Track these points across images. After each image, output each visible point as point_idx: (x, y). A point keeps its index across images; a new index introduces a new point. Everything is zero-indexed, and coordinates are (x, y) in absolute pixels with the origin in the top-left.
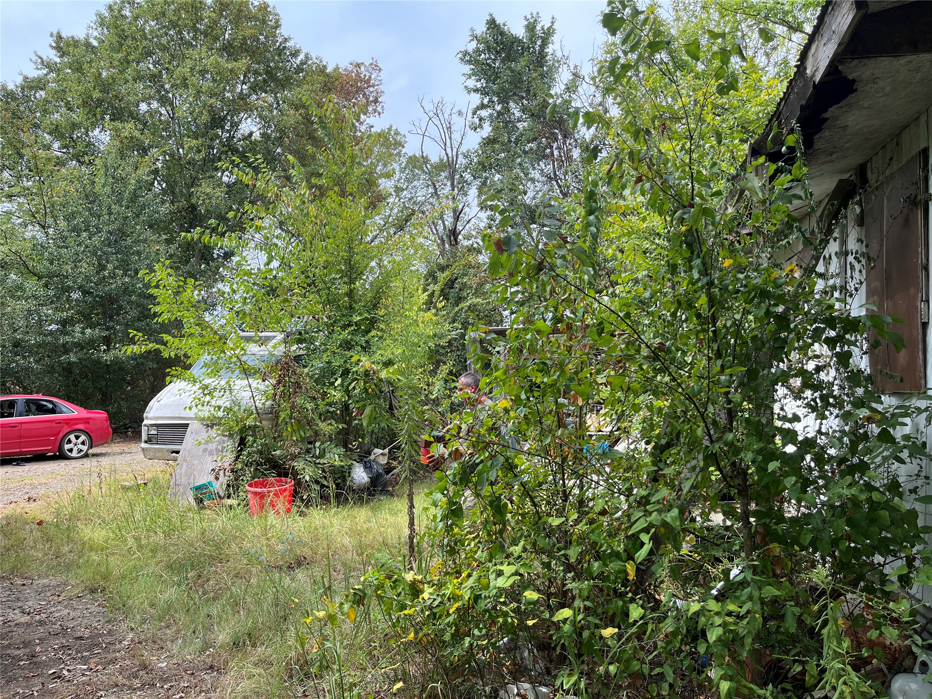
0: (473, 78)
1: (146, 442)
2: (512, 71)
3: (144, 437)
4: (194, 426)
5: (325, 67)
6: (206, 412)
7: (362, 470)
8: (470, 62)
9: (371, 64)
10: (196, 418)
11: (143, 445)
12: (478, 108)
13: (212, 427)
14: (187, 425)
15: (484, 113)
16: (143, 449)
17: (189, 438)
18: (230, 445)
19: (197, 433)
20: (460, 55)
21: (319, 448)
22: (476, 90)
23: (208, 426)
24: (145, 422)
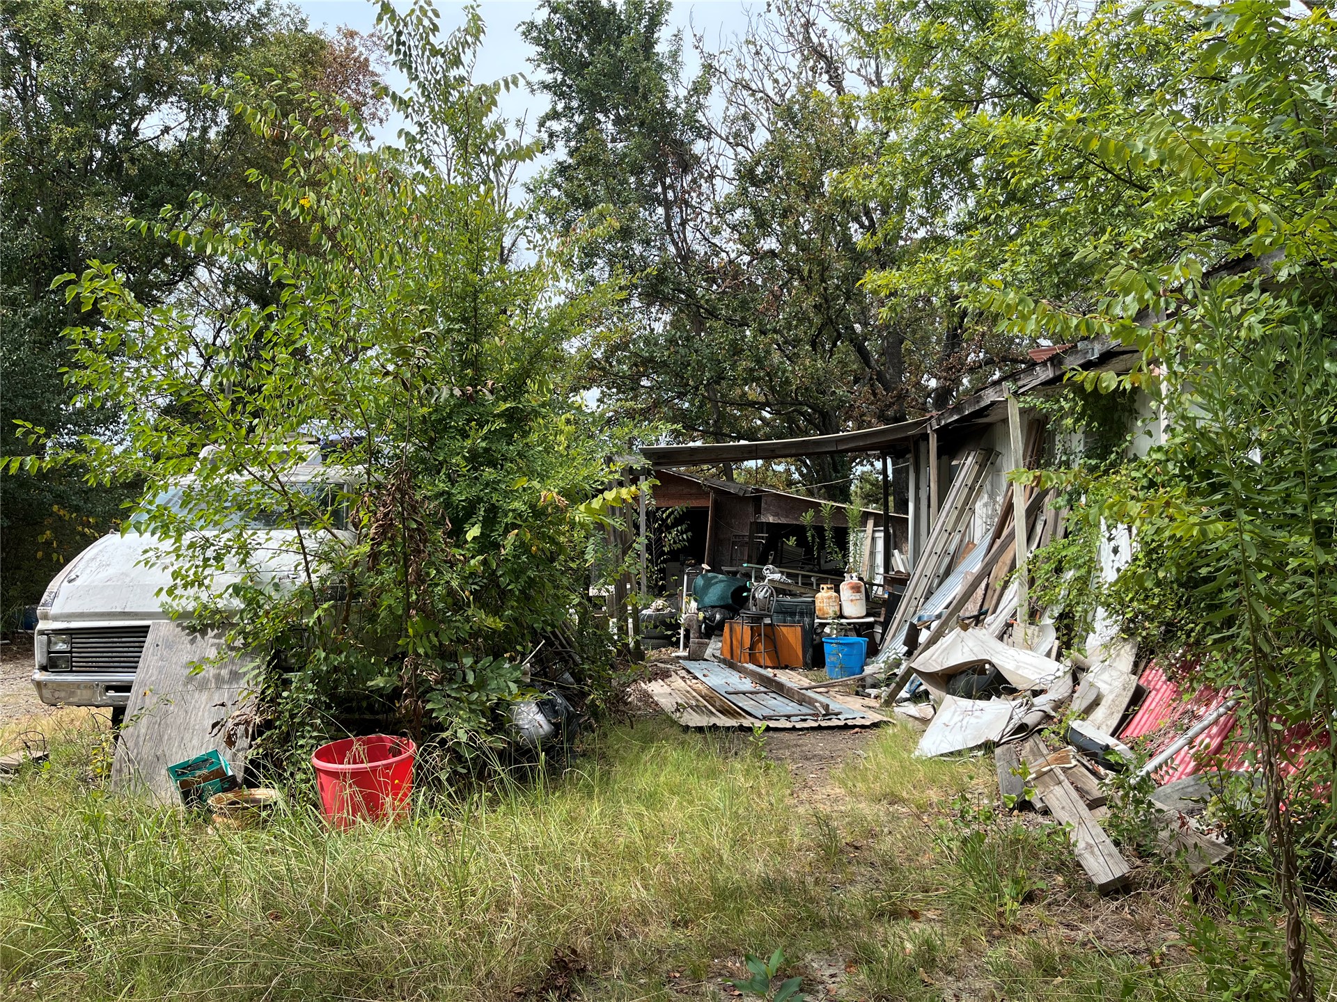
0: (543, 66)
1: (44, 668)
2: (612, 56)
3: (39, 656)
4: (161, 630)
5: (303, 21)
6: (187, 601)
7: (535, 709)
8: (537, 41)
9: (372, 35)
10: (165, 614)
11: (39, 676)
12: (548, 117)
13: (203, 632)
14: (144, 630)
15: (556, 126)
16: (39, 685)
17: (150, 656)
18: (253, 670)
19: (169, 646)
20: (523, 28)
21: (472, 668)
22: (546, 87)
23: (193, 630)
24: (41, 625)
